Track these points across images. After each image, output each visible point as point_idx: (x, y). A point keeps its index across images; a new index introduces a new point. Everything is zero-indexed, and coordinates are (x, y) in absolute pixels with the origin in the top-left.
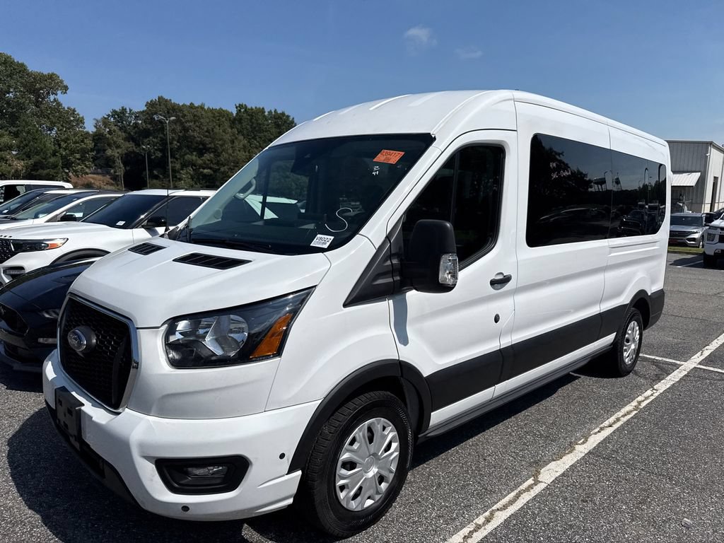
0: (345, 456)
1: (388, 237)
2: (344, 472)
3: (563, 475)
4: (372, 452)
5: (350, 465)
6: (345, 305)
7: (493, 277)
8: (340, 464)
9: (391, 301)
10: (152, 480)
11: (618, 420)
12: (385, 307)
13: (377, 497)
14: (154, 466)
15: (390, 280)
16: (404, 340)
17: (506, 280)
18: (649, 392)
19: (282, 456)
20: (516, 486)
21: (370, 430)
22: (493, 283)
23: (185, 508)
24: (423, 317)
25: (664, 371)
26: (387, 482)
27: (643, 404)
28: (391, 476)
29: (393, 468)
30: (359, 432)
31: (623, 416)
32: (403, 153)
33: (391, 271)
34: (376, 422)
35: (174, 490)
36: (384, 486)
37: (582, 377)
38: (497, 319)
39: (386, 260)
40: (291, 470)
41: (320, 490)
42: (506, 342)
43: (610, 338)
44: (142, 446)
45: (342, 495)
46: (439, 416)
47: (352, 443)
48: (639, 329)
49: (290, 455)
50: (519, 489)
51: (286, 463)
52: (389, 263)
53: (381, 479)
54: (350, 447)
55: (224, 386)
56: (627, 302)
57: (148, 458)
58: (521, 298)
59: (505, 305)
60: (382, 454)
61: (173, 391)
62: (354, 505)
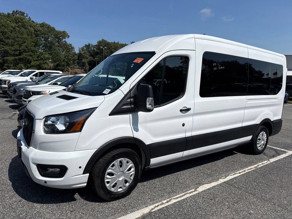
0: (109, 171)
1: (130, 91)
2: (108, 176)
3: (208, 189)
4: (121, 170)
5: (111, 174)
6: (110, 115)
7: (181, 108)
8: (106, 173)
9: (131, 115)
10: (35, 171)
11: (245, 171)
12: (128, 117)
13: (124, 188)
14: (36, 166)
15: (130, 107)
16: (137, 130)
17: (188, 110)
18: (266, 162)
19: (80, 167)
20: (186, 191)
21: (121, 162)
22: (181, 111)
23: (46, 182)
24: (146, 122)
25: (278, 153)
26: (129, 183)
27: (260, 166)
28: (131, 181)
29: (132, 178)
30: (116, 162)
31: (248, 170)
32: (143, 59)
33: (131, 103)
34: (123, 160)
35: (42, 175)
36: (127, 184)
37: (238, 153)
38: (183, 125)
39: (128, 99)
40: (84, 173)
41: (97, 182)
42: (188, 134)
43: (249, 138)
44: (32, 159)
45: (107, 185)
46: (154, 161)
47: (113, 166)
48: (267, 135)
49: (84, 167)
50: (187, 192)
51: (82, 170)
52: (129, 100)
53: (126, 182)
54: (112, 168)
55: (59, 140)
56: (258, 123)
57: (34, 163)
58: (196, 118)
59: (188, 120)
60: (126, 172)
61: (43, 141)
62: (113, 189)
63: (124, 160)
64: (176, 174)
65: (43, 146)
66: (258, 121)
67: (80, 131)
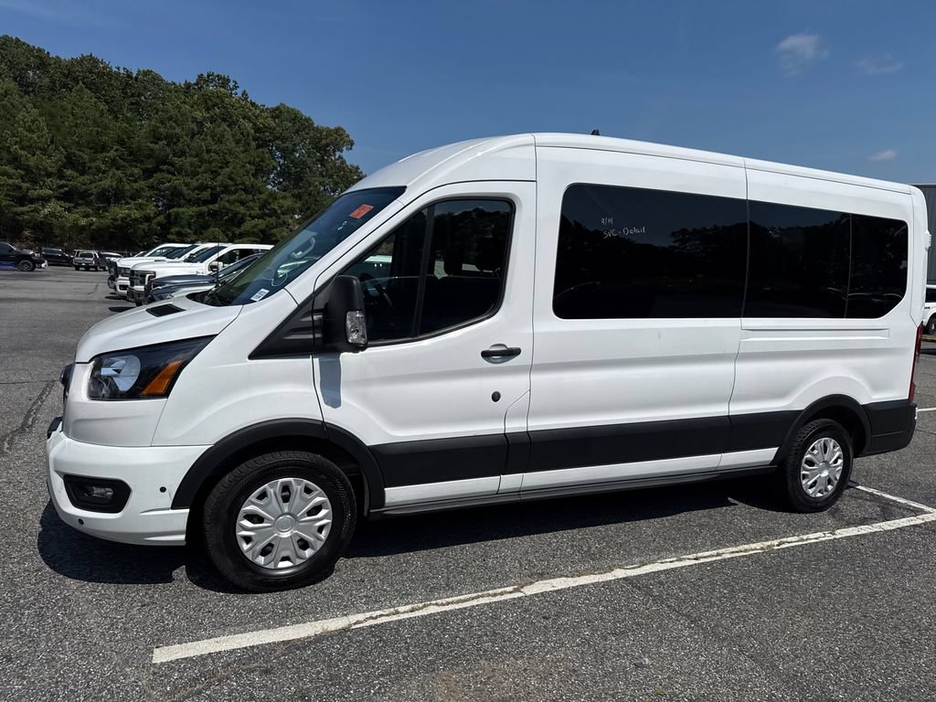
0: (248, 508)
1: (316, 293)
2: (247, 523)
4: (286, 510)
5: (254, 518)
6: (251, 357)
7: (487, 348)
8: (241, 514)
9: (316, 360)
10: (60, 492)
12: (307, 365)
13: (299, 562)
14: (63, 481)
15: (311, 336)
16: (335, 403)
17: (513, 353)
18: (817, 535)
19: (163, 490)
21: (286, 488)
22: (486, 355)
23: (81, 521)
24: (365, 381)
26: (313, 548)
27: (785, 546)
28: (319, 545)
29: (323, 535)
30: (273, 488)
32: (372, 207)
33: (313, 328)
34: (293, 482)
35: (76, 504)
36: (308, 553)
38: (496, 397)
39: (306, 315)
40: (175, 505)
41: (212, 534)
42: (516, 426)
43: (766, 455)
44: (55, 461)
45: (245, 547)
46: (396, 495)
47: (263, 495)
48: (844, 449)
49: (173, 488)
51: (168, 499)
52: (309, 319)
53: (304, 545)
54: (258, 502)
57: (57, 472)
58: (539, 379)
59: (511, 383)
60: (302, 516)
61: (85, 417)
62: (261, 560)
63: (297, 484)
64: (490, 543)
65: (81, 431)
66: (797, 401)
67: (166, 394)
